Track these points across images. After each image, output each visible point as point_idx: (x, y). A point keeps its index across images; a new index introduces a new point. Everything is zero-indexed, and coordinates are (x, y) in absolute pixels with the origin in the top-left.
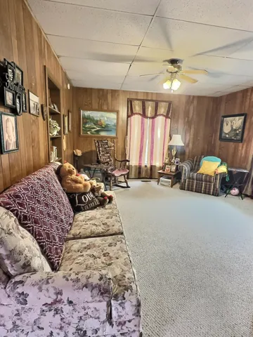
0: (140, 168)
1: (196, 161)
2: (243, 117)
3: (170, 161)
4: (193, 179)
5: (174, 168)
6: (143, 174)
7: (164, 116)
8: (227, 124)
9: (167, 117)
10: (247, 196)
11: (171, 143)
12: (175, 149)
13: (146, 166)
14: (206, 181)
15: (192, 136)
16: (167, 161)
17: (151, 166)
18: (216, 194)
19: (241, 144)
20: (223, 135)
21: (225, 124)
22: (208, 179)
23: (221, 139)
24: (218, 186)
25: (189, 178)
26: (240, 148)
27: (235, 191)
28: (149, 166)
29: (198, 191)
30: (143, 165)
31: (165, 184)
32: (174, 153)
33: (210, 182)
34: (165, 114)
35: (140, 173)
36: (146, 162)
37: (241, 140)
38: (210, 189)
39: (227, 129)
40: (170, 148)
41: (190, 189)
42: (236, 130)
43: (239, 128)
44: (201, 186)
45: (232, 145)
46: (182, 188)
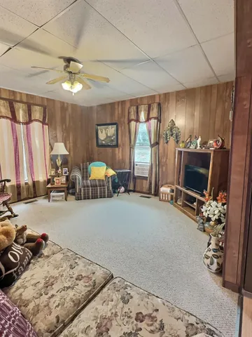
0: (19, 186)
1: (83, 169)
2: (115, 126)
3: (56, 172)
4: (88, 187)
5: (63, 180)
6: (24, 194)
7: (40, 121)
8: (102, 132)
9: (43, 123)
10: (131, 191)
11: (54, 153)
12: (59, 158)
13: (26, 184)
14: (100, 186)
15: (71, 144)
16: (53, 173)
17: (34, 182)
18: (110, 196)
19: (117, 149)
20: (100, 142)
21: (99, 132)
22: (101, 184)
23: (98, 145)
24: (111, 188)
25: (84, 187)
26: (117, 152)
27: (123, 189)
28: (30, 183)
29: (94, 197)
30: (22, 183)
31: (57, 199)
32: (59, 163)
33: (104, 186)
34: (41, 120)
35: (19, 194)
36: (26, 179)
37: (117, 146)
38: (104, 193)
39: (102, 136)
40: (53, 158)
41: (87, 198)
42: (110, 137)
43: (113, 135)
44: (96, 192)
45: (109, 150)
46: (78, 199)
